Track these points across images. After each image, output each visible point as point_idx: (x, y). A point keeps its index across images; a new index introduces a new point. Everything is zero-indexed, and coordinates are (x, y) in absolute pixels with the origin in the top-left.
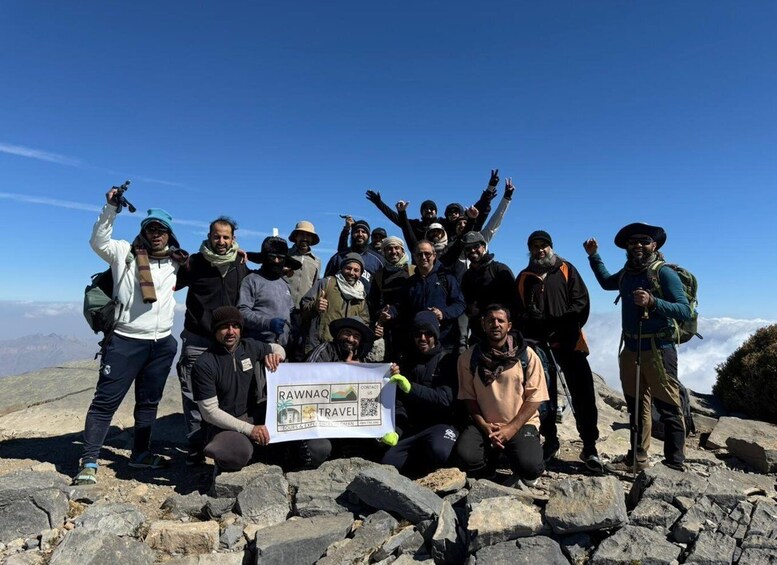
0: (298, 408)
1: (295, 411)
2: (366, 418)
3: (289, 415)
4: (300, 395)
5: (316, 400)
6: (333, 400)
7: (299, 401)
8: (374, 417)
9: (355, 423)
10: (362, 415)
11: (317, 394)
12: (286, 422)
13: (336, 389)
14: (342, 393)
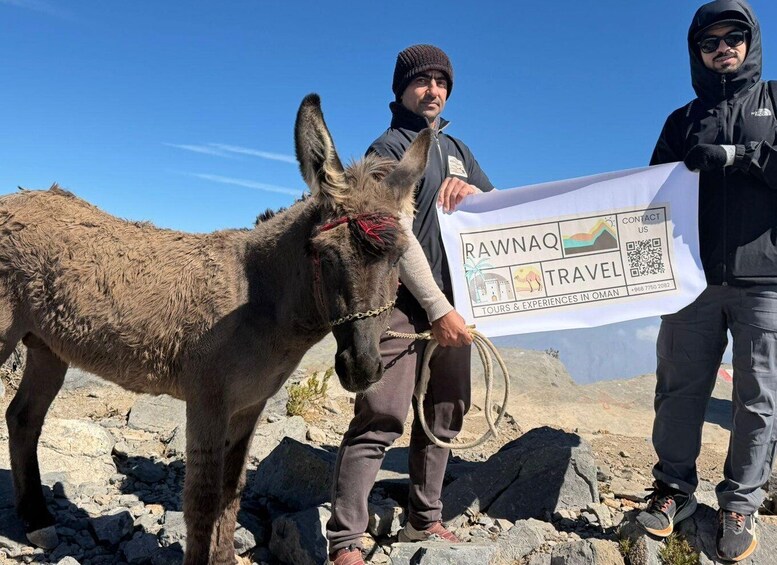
0: (504, 273)
1: (499, 280)
2: (643, 278)
4: (502, 248)
6: (569, 251)
7: (502, 259)
8: (659, 276)
9: (622, 292)
10: (634, 274)
11: (534, 244)
12: (486, 299)
13: (569, 231)
14: (584, 236)
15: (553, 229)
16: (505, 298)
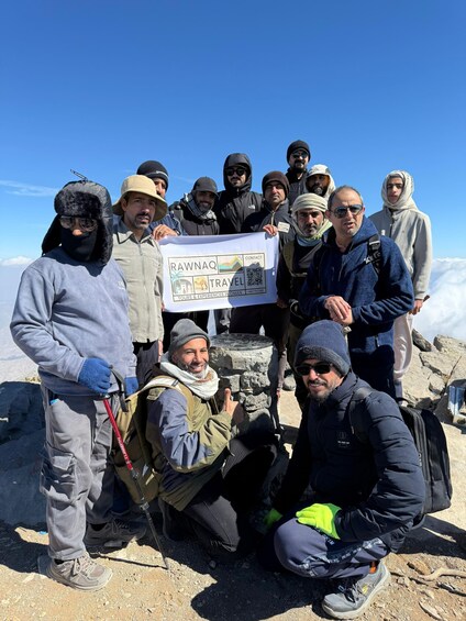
0: (190, 280)
1: (188, 283)
2: (253, 287)
3: (183, 286)
4: (189, 266)
5: (206, 271)
6: (221, 271)
7: (189, 273)
8: (260, 286)
9: (243, 292)
10: (249, 284)
11: (205, 266)
12: (180, 292)
13: (222, 260)
14: (228, 264)
15: (214, 259)
16: (190, 292)
